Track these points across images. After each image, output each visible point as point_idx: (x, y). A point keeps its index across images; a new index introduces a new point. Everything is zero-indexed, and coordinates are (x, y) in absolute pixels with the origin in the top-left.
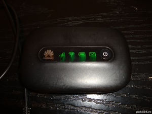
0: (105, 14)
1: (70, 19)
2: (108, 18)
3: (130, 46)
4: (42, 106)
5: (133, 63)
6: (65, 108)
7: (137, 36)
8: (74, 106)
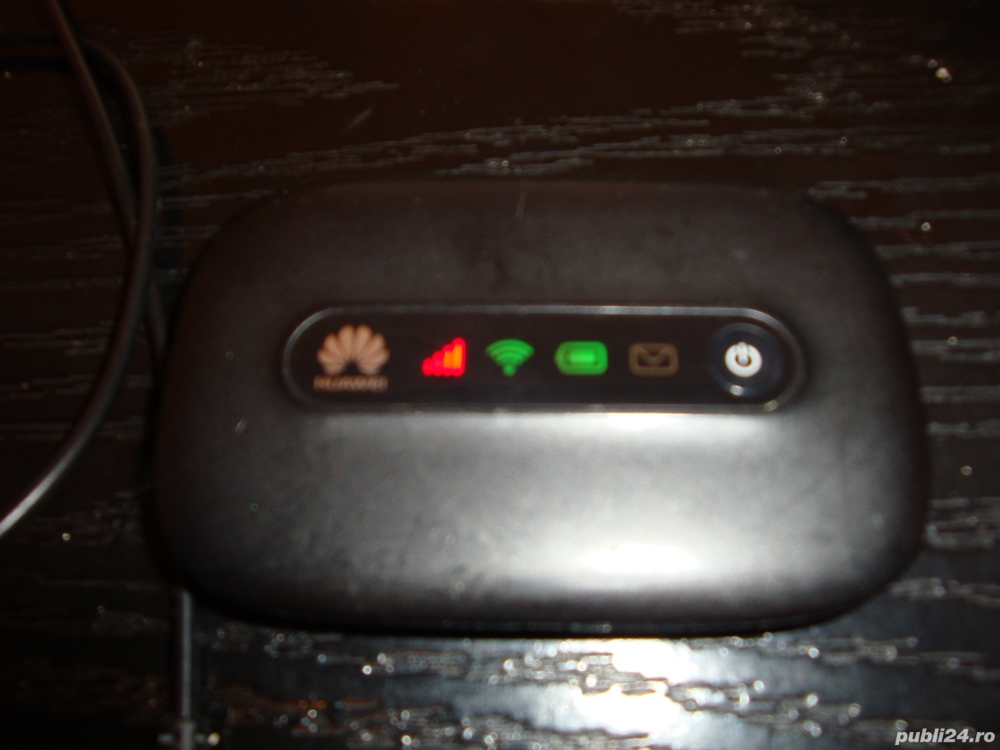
0: (730, 107)
1: (498, 137)
2: (751, 136)
3: (910, 315)
4: (295, 721)
5: (935, 428)
6: (458, 739)
7: (959, 249)
8: (527, 725)
